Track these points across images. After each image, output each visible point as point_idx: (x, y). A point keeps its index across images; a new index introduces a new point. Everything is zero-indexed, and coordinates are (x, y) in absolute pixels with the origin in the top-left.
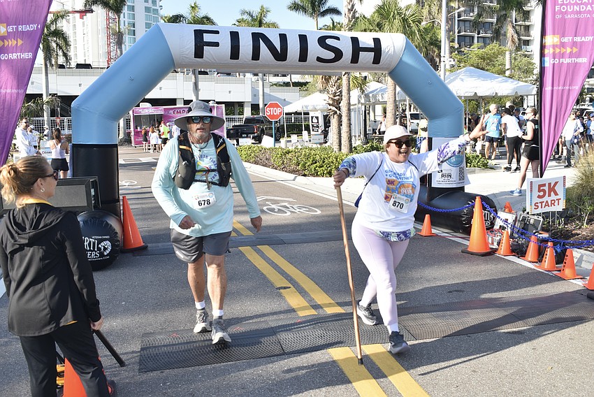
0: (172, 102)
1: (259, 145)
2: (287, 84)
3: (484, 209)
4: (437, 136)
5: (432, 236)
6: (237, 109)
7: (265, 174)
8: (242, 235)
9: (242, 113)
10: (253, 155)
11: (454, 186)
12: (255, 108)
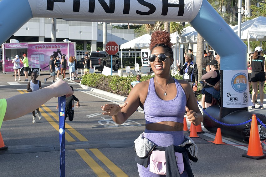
0: (36, 39)
1: (100, 74)
2: (125, 27)
3: (259, 123)
4: (227, 69)
5: (222, 144)
6: (86, 46)
7: (103, 96)
8: (79, 141)
9: (89, 49)
10: (95, 81)
11: (240, 107)
12: (100, 44)
